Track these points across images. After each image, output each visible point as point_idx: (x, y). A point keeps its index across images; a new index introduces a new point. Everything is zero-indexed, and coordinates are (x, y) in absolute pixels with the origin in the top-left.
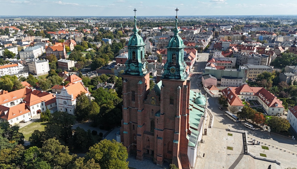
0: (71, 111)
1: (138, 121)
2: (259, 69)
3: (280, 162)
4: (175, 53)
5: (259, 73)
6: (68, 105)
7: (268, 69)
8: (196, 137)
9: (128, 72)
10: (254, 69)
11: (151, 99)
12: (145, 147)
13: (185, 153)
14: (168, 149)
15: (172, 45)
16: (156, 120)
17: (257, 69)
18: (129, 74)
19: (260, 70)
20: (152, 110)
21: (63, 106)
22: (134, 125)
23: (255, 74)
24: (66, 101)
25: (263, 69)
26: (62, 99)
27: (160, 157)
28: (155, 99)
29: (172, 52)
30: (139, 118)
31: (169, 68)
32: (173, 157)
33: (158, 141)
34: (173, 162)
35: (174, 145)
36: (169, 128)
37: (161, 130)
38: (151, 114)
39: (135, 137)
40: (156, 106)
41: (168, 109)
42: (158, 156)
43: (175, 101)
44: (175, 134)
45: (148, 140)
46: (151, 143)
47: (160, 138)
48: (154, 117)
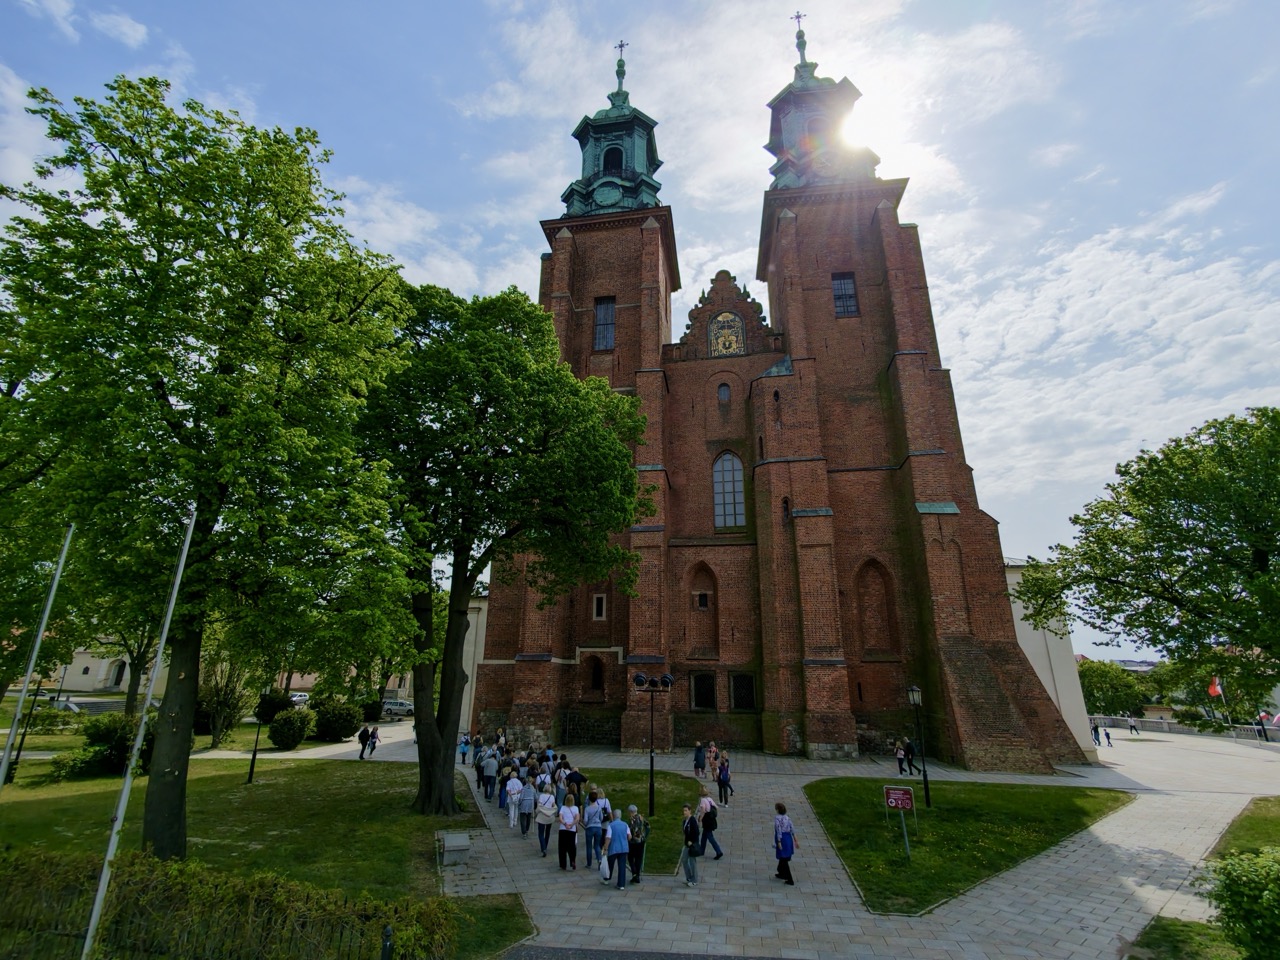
11: (714, 326)
20: (723, 388)
27: (829, 677)
28: (738, 323)
34: (951, 679)
35: (930, 532)
36: (852, 463)
37: (814, 458)
38: (714, 412)
39: (600, 603)
40: (746, 360)
41: (832, 343)
42: (816, 664)
43: (867, 296)
44: (918, 459)
45: (703, 599)
46: (729, 611)
47: (814, 510)
48: (733, 431)
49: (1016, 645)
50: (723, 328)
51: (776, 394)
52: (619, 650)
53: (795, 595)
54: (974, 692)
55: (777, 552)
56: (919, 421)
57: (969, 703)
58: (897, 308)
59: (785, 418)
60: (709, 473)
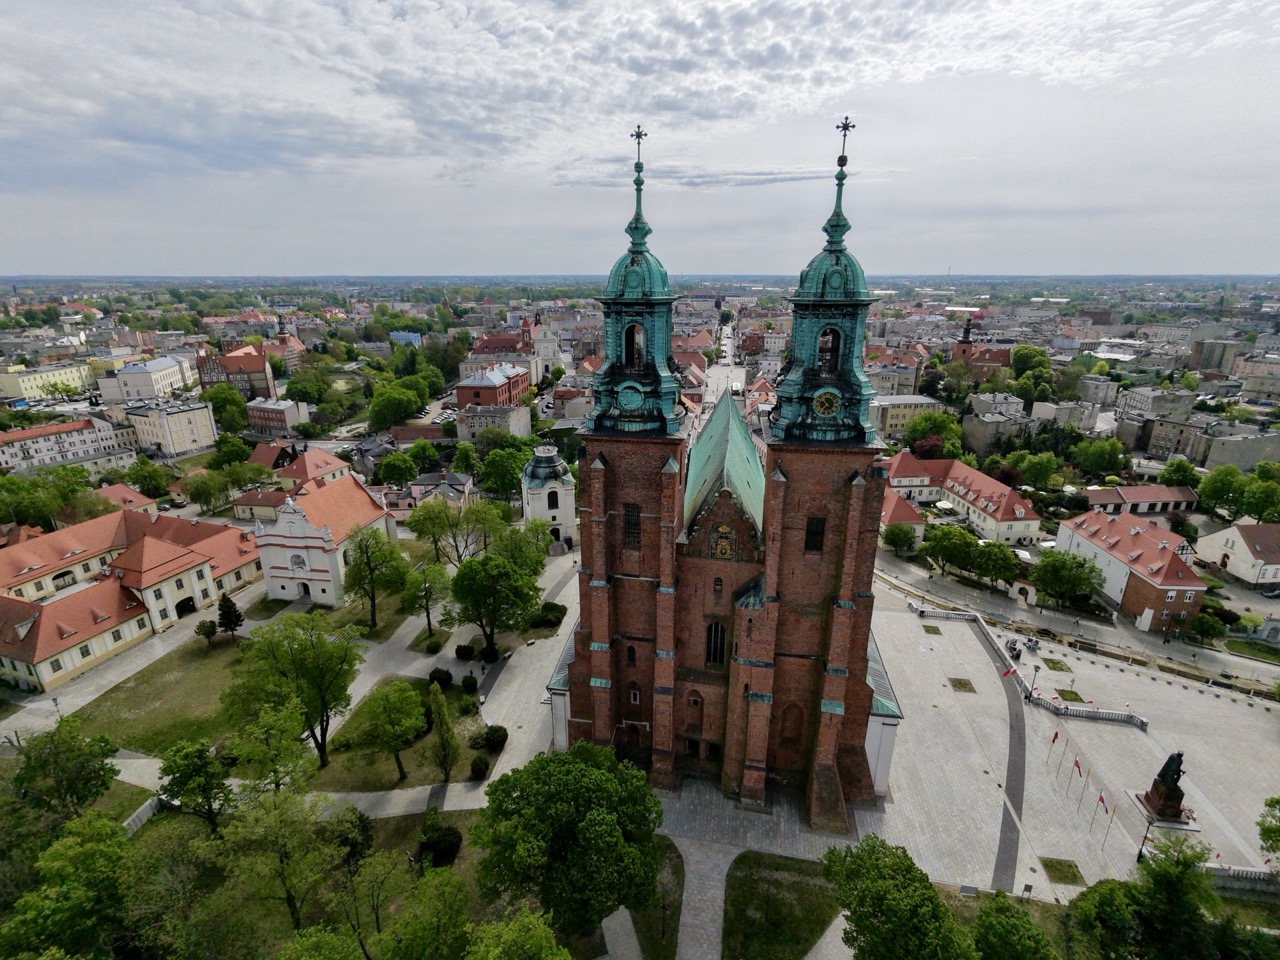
1: (661, 633)
4: (835, 324)
6: (312, 570)
7: (928, 405)
9: (609, 424)
11: (715, 535)
12: (681, 732)
13: (856, 742)
14: (782, 731)
15: (824, 288)
16: (745, 623)
18: (612, 428)
20: (718, 581)
21: (291, 574)
22: (631, 650)
25: (916, 405)
26: (284, 546)
27: (755, 774)
28: (733, 536)
29: (824, 321)
30: (665, 618)
31: (807, 395)
32: (816, 767)
33: (752, 709)
34: (815, 786)
35: (825, 720)
36: (794, 652)
37: (767, 665)
38: (710, 597)
39: (635, 695)
40: (736, 565)
41: (797, 572)
42: (750, 768)
43: (830, 539)
44: (830, 676)
45: (695, 702)
46: (709, 716)
47: (762, 696)
48: (722, 610)
49: (863, 748)
50: (721, 537)
51: (750, 621)
52: (647, 724)
53: (745, 730)
54: (825, 795)
55: (738, 710)
56: (839, 650)
57: (820, 799)
58: (845, 570)
59: (753, 636)
60: (704, 634)
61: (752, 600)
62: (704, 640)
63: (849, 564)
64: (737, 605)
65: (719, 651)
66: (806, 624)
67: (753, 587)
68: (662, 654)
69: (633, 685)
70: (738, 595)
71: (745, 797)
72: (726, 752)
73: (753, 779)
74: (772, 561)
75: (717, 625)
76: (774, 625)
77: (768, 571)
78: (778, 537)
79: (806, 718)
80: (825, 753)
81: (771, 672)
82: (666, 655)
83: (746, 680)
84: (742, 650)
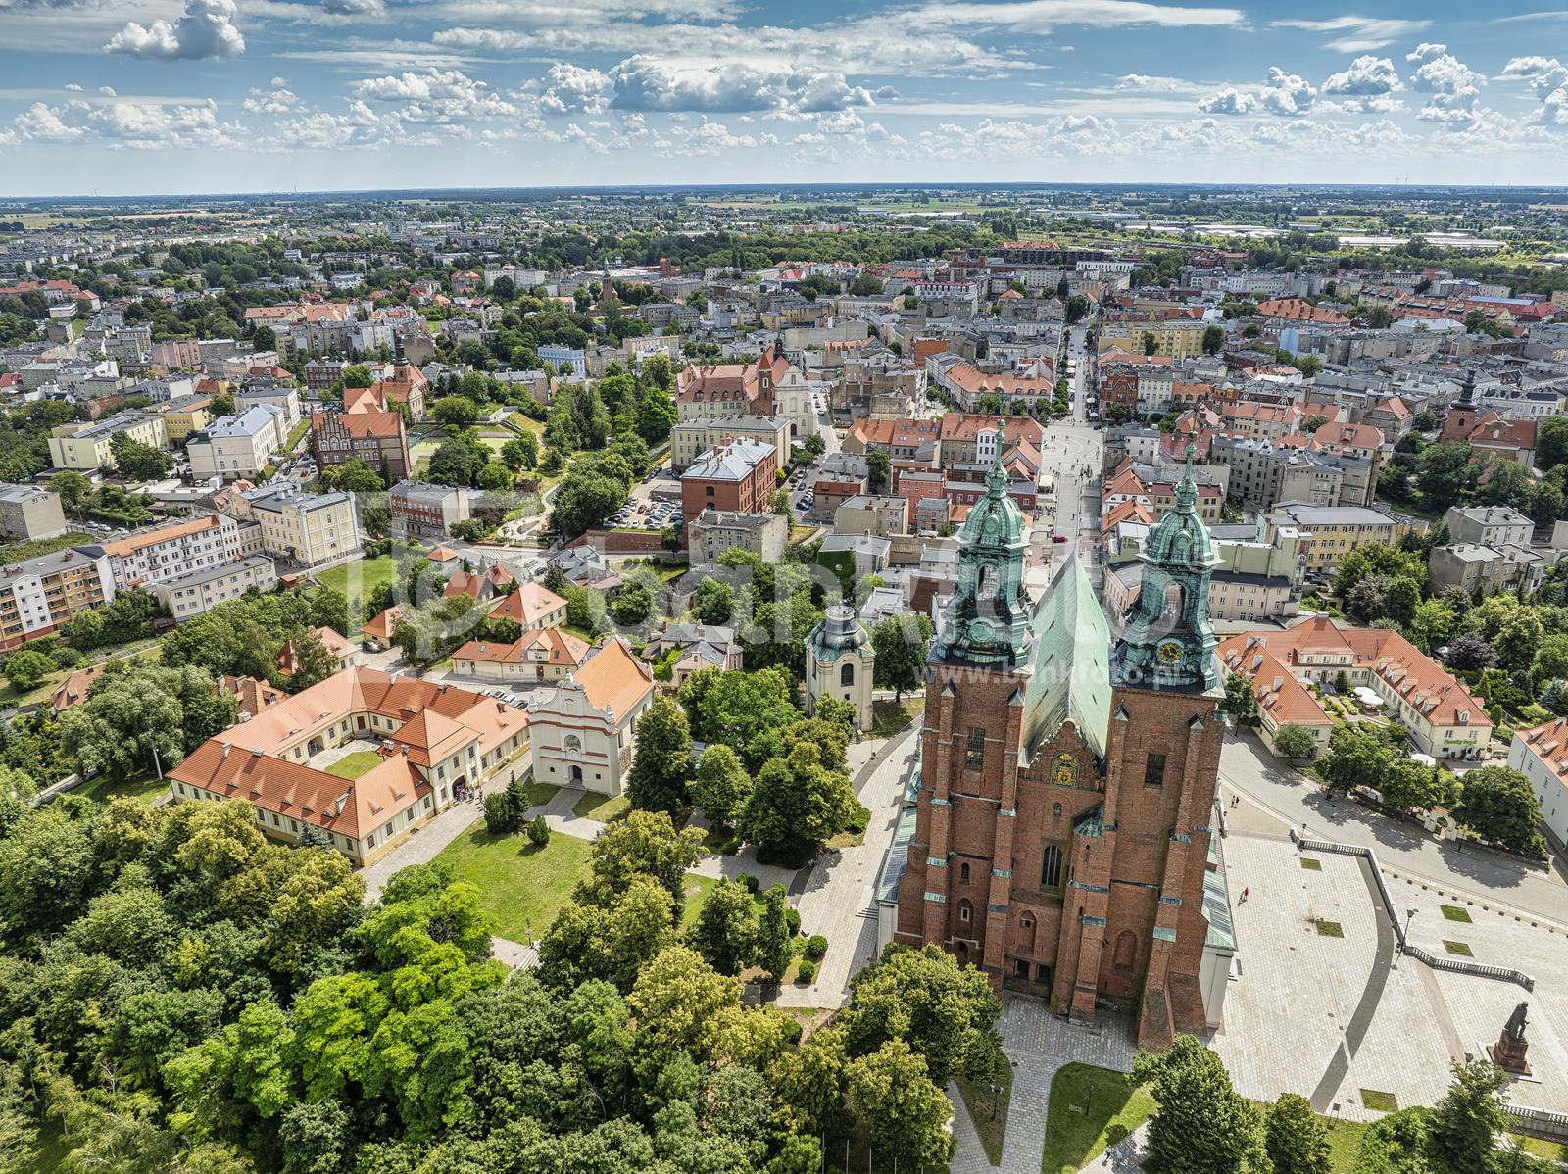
0: (598, 777)
1: (998, 852)
2: (1345, 529)
3: (1531, 978)
5: (1342, 543)
6: (588, 753)
7: (1381, 527)
8: (1221, 904)
9: (958, 653)
10: (1322, 529)
11: (1057, 762)
12: (1012, 952)
13: (1190, 972)
14: (1115, 957)
15: (1171, 548)
16: (1083, 849)
17: (1334, 528)
18: (963, 658)
19: (1348, 533)
20: (1058, 805)
21: (563, 756)
22: (966, 867)
23: (1326, 550)
24: (579, 734)
25: (1362, 528)
26: (558, 725)
27: (1086, 995)
28: (1075, 764)
30: (1004, 839)
32: (1147, 992)
33: (1085, 931)
34: (1145, 1012)
35: (1156, 946)
36: (1130, 879)
37: (1103, 890)
38: (1049, 820)
39: (965, 912)
40: (1076, 792)
41: (1136, 803)
42: (1081, 989)
43: (1169, 773)
44: (1163, 903)
45: (1028, 923)
46: (1042, 938)
47: (1096, 920)
48: (1059, 833)
49: (1195, 978)
50: (1063, 765)
51: (1088, 847)
52: (977, 942)
53: (1077, 953)
54: (1153, 1018)
55: (1072, 933)
56: (1174, 881)
57: (1149, 1023)
58: (1182, 806)
59: (1090, 862)
60: (1041, 856)
61: (1090, 827)
62: (1040, 862)
63: (1186, 800)
64: (1076, 831)
65: (1055, 873)
66: (1143, 854)
67: (1092, 814)
68: (998, 873)
69: (965, 902)
70: (1077, 821)
71: (1074, 1017)
72: (1057, 974)
73: (1084, 999)
74: (1112, 792)
75: (1054, 847)
76: (1111, 851)
77: (1108, 801)
78: (1118, 771)
79: (1139, 944)
80: (1155, 980)
81: (1106, 896)
82: (1002, 874)
83: (1082, 904)
84: (1078, 875)
